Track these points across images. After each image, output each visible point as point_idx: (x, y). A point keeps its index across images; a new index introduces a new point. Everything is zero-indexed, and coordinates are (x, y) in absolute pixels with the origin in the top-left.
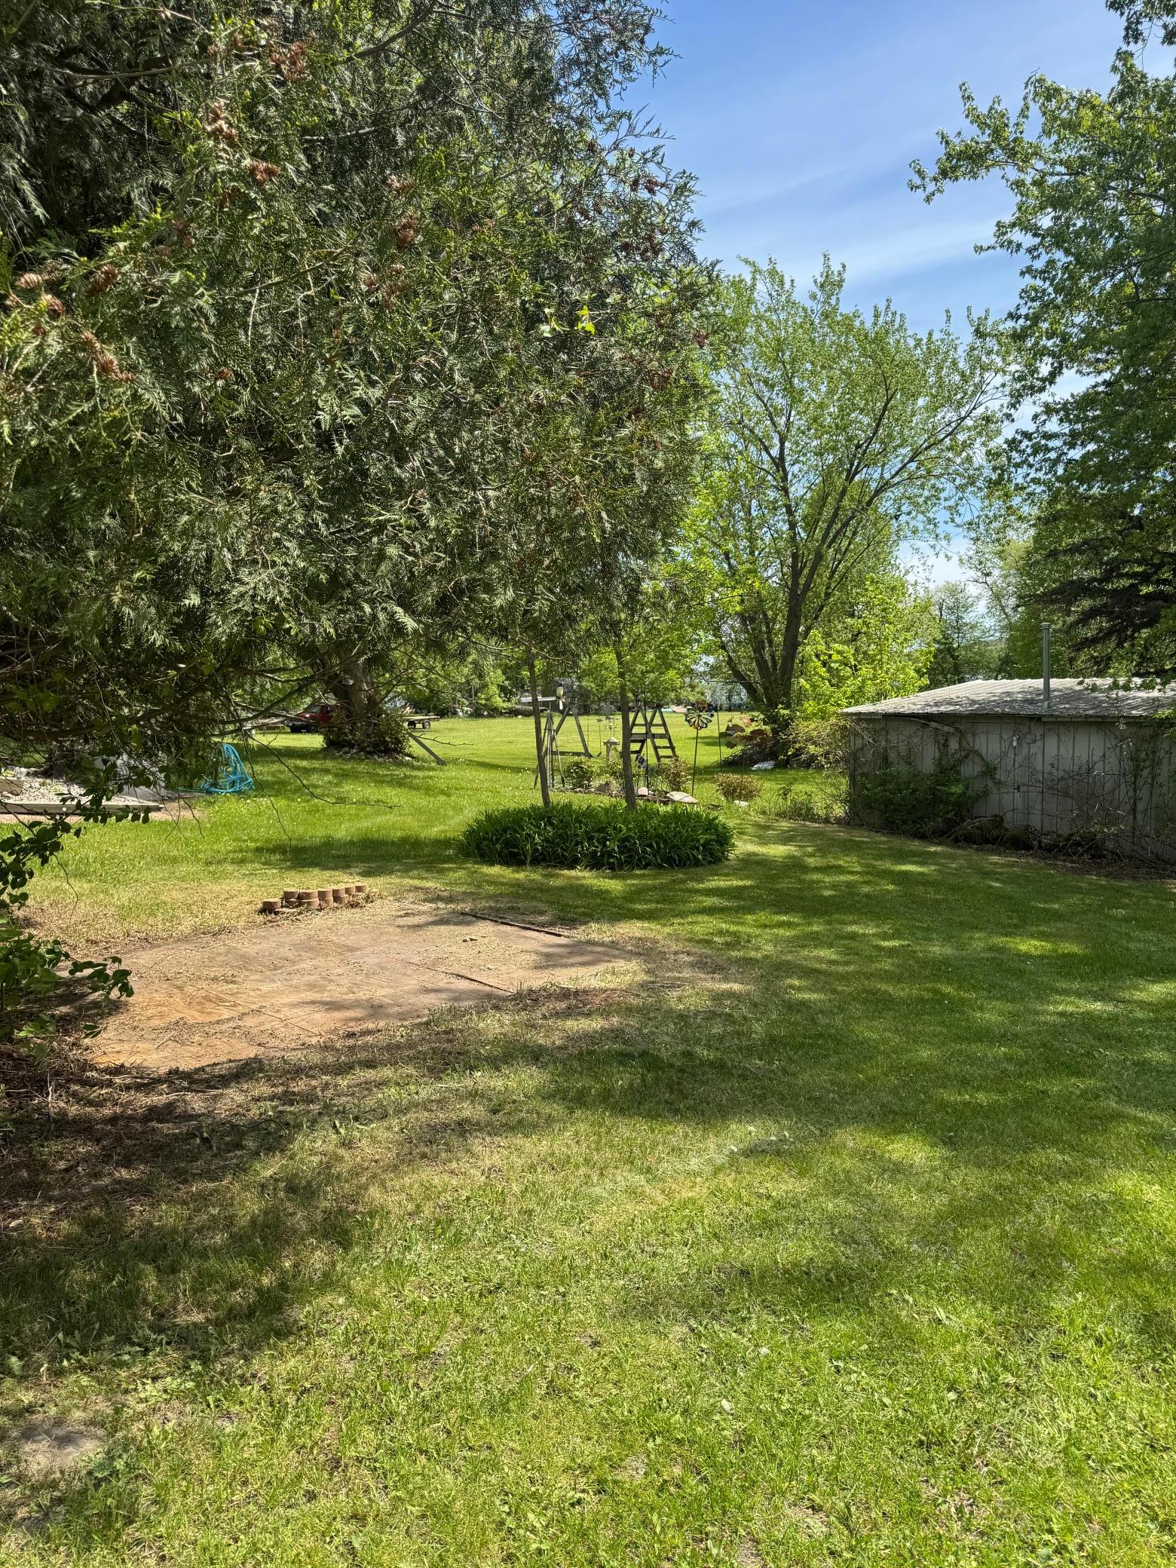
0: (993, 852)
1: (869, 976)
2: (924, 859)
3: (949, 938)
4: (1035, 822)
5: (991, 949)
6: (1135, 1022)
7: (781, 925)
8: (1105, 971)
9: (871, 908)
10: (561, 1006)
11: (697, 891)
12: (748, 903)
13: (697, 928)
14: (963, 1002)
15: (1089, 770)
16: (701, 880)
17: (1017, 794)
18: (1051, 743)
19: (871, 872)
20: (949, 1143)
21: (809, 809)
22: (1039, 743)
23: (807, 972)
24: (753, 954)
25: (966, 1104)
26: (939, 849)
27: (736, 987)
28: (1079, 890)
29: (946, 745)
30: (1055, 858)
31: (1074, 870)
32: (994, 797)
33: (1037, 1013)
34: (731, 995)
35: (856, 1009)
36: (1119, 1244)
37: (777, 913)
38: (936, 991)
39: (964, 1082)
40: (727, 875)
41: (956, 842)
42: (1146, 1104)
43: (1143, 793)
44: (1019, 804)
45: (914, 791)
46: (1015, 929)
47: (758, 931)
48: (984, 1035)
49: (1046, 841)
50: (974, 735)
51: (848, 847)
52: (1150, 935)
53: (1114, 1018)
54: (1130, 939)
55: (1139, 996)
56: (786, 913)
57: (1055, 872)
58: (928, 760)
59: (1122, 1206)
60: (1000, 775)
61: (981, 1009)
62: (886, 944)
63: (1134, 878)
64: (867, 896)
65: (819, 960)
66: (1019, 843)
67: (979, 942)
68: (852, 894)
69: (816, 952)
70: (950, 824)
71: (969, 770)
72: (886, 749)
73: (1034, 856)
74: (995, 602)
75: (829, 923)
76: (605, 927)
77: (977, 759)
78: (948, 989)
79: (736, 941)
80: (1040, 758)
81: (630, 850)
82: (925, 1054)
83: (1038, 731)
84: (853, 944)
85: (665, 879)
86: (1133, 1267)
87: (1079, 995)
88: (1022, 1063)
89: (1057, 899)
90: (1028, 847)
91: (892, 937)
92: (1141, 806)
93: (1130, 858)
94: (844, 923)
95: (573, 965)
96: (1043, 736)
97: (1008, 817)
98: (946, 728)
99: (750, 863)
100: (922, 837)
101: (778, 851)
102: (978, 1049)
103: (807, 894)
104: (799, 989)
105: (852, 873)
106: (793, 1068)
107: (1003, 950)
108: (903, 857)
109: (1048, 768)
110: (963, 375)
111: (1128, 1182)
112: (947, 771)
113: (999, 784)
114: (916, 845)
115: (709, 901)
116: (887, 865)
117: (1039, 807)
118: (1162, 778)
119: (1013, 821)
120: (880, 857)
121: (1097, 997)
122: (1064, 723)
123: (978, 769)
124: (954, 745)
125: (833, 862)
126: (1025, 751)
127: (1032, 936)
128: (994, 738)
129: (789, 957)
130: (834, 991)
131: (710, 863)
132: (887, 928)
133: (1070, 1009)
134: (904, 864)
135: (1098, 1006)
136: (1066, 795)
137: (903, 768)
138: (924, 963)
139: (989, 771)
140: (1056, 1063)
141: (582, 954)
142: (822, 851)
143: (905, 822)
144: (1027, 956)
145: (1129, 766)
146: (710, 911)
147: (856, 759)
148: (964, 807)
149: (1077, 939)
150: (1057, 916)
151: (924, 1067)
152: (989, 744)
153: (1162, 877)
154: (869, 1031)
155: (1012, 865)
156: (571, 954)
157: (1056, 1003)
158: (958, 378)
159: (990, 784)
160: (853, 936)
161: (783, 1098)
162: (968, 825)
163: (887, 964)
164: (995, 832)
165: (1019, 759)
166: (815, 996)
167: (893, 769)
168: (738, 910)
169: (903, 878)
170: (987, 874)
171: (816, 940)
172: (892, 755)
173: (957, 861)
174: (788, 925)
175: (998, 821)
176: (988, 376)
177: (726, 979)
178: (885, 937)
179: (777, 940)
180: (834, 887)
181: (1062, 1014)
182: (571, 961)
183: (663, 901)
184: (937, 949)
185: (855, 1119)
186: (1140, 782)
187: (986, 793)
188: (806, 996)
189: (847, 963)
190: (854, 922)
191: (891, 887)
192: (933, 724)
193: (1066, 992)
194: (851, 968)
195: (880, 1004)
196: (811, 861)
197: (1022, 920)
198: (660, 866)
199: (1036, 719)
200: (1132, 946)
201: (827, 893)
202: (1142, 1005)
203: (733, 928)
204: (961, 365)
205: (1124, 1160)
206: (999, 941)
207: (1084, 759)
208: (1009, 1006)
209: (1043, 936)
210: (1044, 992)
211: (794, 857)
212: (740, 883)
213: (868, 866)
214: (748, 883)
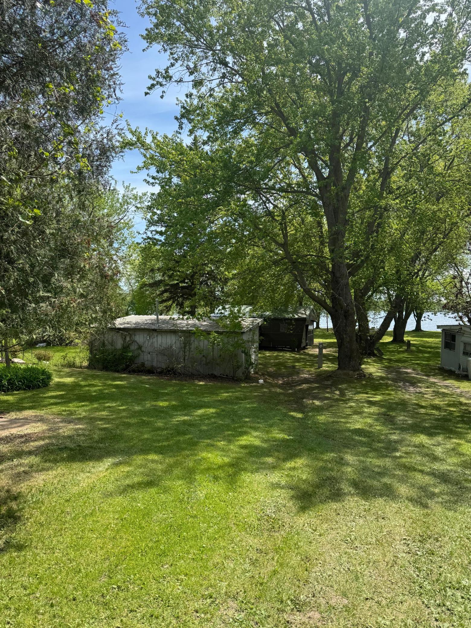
0: (142, 375)
1: (121, 418)
2: (121, 379)
3: (139, 404)
4: (155, 364)
5: (153, 406)
6: (196, 420)
7: (83, 406)
8: (185, 408)
9: (111, 397)
10: (23, 440)
11: (45, 398)
12: (67, 400)
13: (54, 410)
14: (150, 421)
15: (171, 347)
16: (44, 394)
17: (149, 356)
18: (160, 338)
19: (105, 384)
20: (162, 454)
21: (74, 363)
22: (156, 338)
23: (101, 419)
24: (79, 416)
25: (162, 445)
26: (125, 375)
27: (81, 426)
28: (171, 386)
29: (125, 339)
30: (162, 376)
31: (168, 379)
32: (141, 357)
33: (171, 421)
34: (80, 429)
35: (121, 427)
36: (204, 466)
37: (80, 402)
38: (141, 419)
39: (159, 441)
40: (53, 390)
41: (129, 372)
42: (203, 438)
43: (187, 354)
44: (149, 358)
45: (115, 355)
46: (156, 400)
47: (77, 409)
48: (159, 429)
49: (159, 370)
50: (135, 335)
51: (94, 377)
52: (194, 397)
53: (190, 420)
54: (189, 399)
55: (196, 414)
56: (83, 402)
57: (163, 380)
58: (119, 344)
59: (204, 459)
60: (143, 349)
61: (156, 422)
62: (121, 408)
63: (186, 380)
64: (107, 393)
65: (102, 415)
66: (150, 371)
67: (148, 405)
68: (102, 393)
69: (100, 413)
70: (128, 366)
71: (133, 347)
72: (104, 341)
73: (155, 376)
74: (127, 281)
75: (100, 404)
76: (18, 413)
77: (136, 344)
78: (144, 419)
79: (71, 413)
80: (156, 343)
81: (12, 384)
82: (146, 436)
83: (155, 334)
84: (111, 409)
85: (29, 394)
86: (208, 469)
87: (181, 416)
88: (172, 434)
89: (166, 389)
90: (153, 373)
91: (121, 406)
92: (186, 358)
93: (184, 374)
94: (104, 403)
95: (15, 427)
96: (157, 336)
97: (146, 363)
98: (125, 333)
99: (60, 386)
100: (118, 371)
101: (68, 380)
102: (160, 433)
103: (87, 395)
104: (101, 424)
105: (99, 386)
106: (112, 445)
107: (155, 406)
108: (114, 379)
109: (158, 346)
110: (121, 204)
111: (204, 454)
112: (126, 348)
113: (143, 352)
114: (116, 375)
115: (52, 401)
116: (110, 382)
117: (156, 359)
118: (192, 349)
119: (148, 364)
120: (107, 379)
121: (185, 415)
122: (163, 332)
123: (136, 347)
124: (128, 339)
125: (91, 383)
126: (151, 341)
127: (162, 401)
128: (141, 336)
129: (92, 416)
130: (112, 423)
131: (44, 386)
132: (118, 403)
133: (179, 419)
134: (116, 381)
135: (186, 418)
136: (164, 355)
137: (110, 347)
138: (135, 412)
139: (140, 347)
140: (179, 433)
141: (16, 423)
142: (85, 379)
143: (111, 367)
144: (163, 407)
145: (183, 345)
146: (55, 404)
147: (92, 344)
148: (132, 360)
149: (175, 400)
150: (167, 394)
151: (147, 439)
152: (140, 338)
153: (193, 380)
154: (129, 432)
155: (149, 379)
156: (11, 424)
157: (175, 418)
158: (119, 205)
159: (140, 352)
160: (109, 407)
161: (114, 452)
162: (134, 366)
163: (124, 414)
164: (142, 368)
165: (150, 343)
166: (107, 426)
167: (107, 348)
168: (65, 402)
169: (117, 386)
170: (143, 383)
171: (97, 409)
172: (106, 342)
173: (133, 379)
174: (86, 406)
175: (143, 364)
176: (130, 206)
177: (76, 425)
178: (119, 406)
179: (85, 411)
180: (95, 391)
181: (177, 421)
182: (13, 426)
183: (34, 402)
184: (137, 408)
185: (136, 453)
186: (186, 350)
187: (139, 355)
188: (105, 426)
189: (112, 415)
190: (107, 403)
191: (114, 390)
192: (121, 332)
193: (177, 415)
194: (114, 416)
195: (128, 425)
196: (83, 383)
197: (157, 396)
198: (24, 389)
199: (154, 330)
200: (190, 401)
201: (94, 394)
202: (197, 416)
203: (67, 409)
204: (120, 200)
205: (202, 450)
206: (154, 403)
207: (170, 343)
208: (163, 421)
209: (165, 401)
210: (172, 416)
211: (75, 382)
212: (61, 393)
213: (103, 383)
214: (63, 393)
